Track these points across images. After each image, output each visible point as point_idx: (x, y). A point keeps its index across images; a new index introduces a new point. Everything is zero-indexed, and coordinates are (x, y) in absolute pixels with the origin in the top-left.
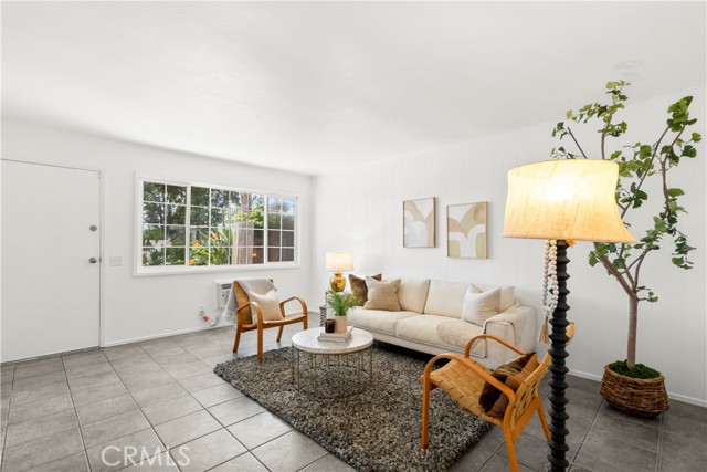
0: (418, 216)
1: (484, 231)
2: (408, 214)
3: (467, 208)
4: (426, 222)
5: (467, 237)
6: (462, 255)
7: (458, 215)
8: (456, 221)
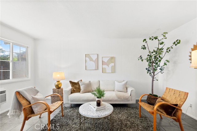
0: (91, 59)
1: (113, 65)
2: (87, 59)
3: (109, 58)
4: (94, 62)
5: (108, 67)
6: (107, 72)
7: (106, 60)
8: (105, 62)
